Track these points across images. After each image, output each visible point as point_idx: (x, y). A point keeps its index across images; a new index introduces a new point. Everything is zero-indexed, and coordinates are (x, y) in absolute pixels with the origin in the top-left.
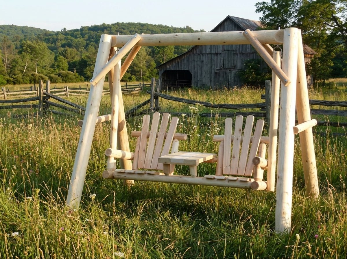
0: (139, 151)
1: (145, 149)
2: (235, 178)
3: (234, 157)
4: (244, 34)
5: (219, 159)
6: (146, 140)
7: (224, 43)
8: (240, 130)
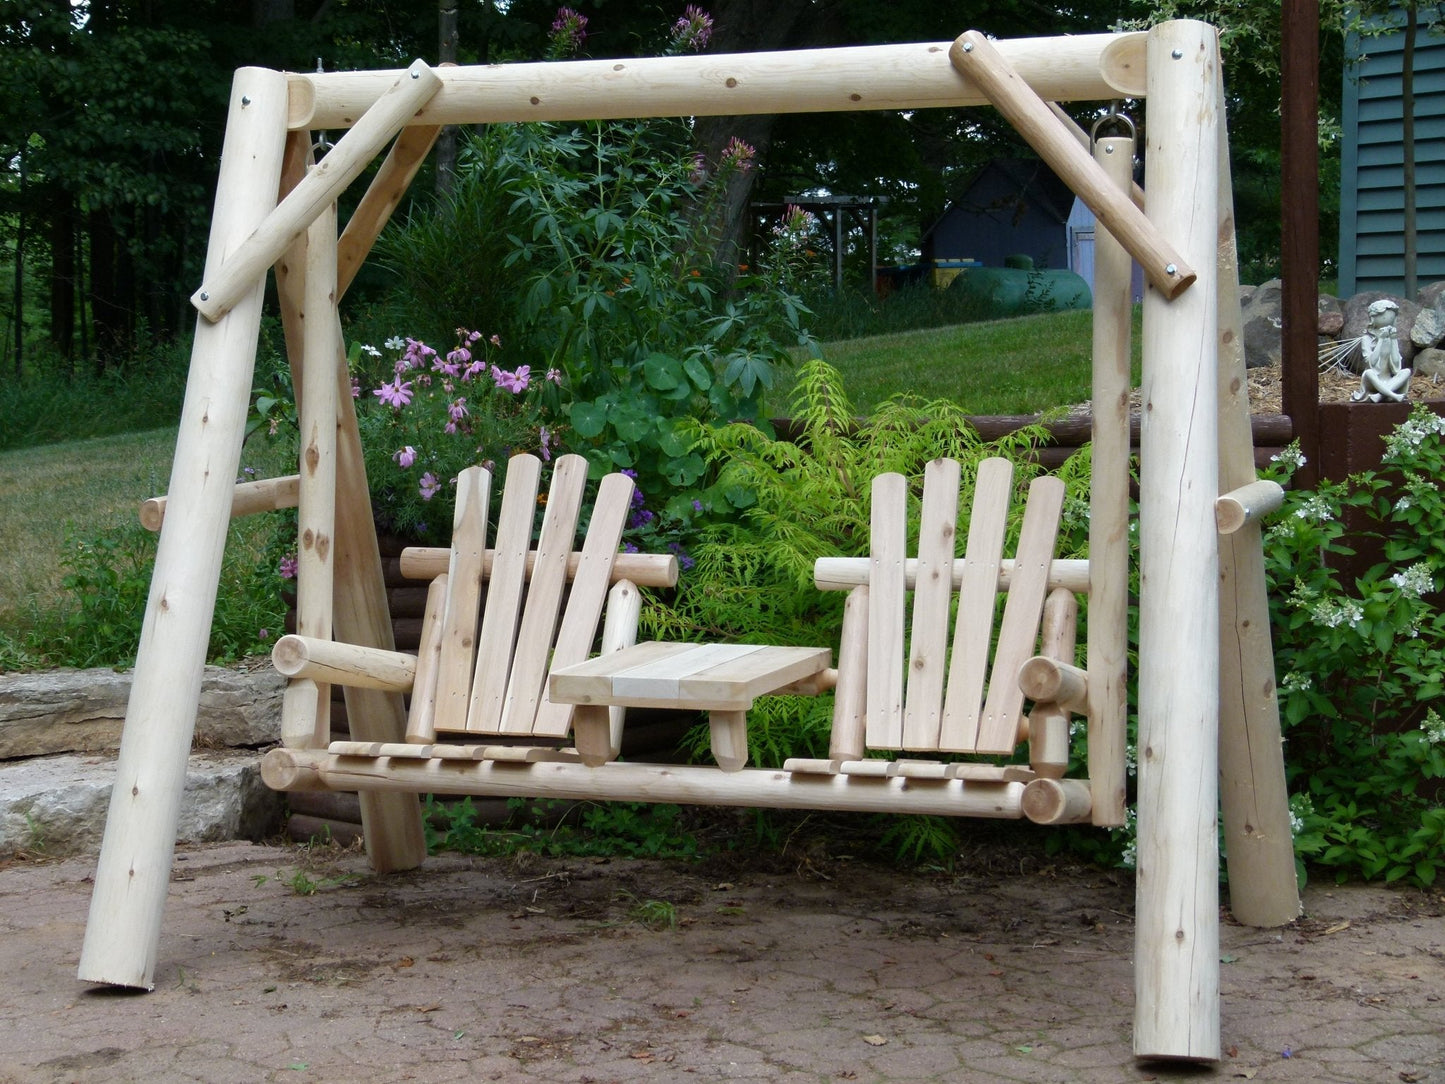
0: (439, 648)
1: (472, 638)
2: (936, 769)
3: (920, 665)
4: (953, 54)
5: (846, 677)
6: (474, 590)
7: (856, 98)
8: (947, 532)
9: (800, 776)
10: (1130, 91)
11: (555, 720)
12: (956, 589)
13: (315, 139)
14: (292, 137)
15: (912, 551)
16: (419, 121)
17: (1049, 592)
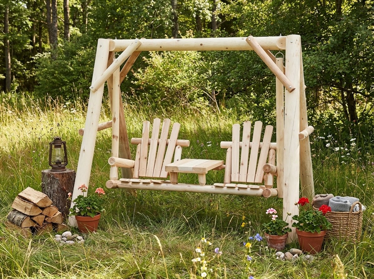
0: (140, 159)
1: (146, 157)
2: (245, 186)
3: (242, 164)
4: (247, 40)
5: (227, 167)
6: (147, 147)
7: (227, 48)
8: (248, 136)
9: (217, 187)
10: (282, 48)
11: (164, 175)
12: (250, 148)
13: (115, 53)
14: (110, 53)
15: (241, 140)
16: (137, 50)
17: (270, 149)
